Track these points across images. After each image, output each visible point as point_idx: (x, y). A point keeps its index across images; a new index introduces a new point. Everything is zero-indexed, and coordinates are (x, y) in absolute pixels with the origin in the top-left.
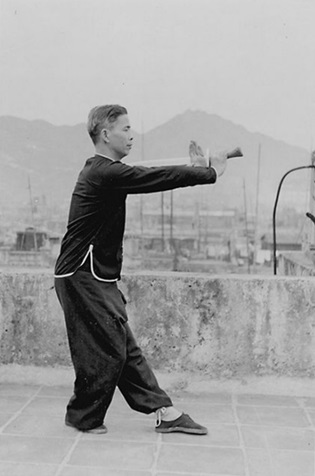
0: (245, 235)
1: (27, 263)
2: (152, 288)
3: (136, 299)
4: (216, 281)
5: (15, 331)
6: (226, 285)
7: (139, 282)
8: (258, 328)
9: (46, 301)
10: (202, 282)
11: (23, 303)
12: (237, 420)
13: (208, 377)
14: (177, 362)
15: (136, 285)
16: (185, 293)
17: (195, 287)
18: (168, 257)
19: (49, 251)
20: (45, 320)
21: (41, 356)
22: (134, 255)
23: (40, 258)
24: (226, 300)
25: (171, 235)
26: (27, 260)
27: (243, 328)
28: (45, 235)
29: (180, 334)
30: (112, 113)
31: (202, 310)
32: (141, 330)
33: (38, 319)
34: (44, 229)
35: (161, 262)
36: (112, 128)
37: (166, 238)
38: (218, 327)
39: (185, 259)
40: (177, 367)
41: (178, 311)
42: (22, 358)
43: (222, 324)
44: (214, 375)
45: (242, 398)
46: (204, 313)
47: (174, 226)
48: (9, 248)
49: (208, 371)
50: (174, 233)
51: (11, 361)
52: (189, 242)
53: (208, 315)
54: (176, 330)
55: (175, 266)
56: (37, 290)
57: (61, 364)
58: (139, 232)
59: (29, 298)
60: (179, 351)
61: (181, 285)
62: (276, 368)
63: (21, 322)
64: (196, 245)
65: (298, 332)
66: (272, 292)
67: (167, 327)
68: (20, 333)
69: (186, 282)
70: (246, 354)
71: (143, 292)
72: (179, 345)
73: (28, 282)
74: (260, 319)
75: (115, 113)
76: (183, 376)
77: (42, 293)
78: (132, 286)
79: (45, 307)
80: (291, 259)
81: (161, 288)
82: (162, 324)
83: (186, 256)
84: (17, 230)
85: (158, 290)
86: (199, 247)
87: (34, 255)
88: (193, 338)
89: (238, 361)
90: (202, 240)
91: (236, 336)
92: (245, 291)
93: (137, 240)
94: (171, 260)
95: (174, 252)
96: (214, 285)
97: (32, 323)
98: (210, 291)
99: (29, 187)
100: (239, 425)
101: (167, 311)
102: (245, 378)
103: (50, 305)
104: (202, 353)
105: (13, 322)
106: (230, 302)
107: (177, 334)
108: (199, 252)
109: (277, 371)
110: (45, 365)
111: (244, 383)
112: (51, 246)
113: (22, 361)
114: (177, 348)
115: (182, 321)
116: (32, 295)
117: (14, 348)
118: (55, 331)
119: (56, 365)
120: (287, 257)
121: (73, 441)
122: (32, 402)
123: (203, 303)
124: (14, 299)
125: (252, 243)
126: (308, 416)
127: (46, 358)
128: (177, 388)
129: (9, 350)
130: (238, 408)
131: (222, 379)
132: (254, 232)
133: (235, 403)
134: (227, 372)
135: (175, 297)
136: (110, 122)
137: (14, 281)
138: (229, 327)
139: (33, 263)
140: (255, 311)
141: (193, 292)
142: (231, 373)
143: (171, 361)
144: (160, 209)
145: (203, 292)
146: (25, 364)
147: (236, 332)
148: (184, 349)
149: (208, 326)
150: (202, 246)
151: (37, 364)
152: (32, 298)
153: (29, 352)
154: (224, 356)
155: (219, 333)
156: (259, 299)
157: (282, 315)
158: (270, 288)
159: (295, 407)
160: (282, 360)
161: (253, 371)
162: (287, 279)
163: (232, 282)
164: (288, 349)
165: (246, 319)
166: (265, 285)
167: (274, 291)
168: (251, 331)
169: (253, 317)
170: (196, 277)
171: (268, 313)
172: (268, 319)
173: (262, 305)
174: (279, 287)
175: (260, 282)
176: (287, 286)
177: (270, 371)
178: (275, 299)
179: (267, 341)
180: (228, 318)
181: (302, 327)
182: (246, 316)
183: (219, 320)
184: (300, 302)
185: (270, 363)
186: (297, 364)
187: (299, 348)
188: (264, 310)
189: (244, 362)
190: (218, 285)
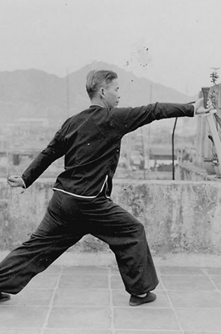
4: (144, 186)
6: (151, 188)
8: (174, 219)
9: (18, 202)
10: (134, 186)
11: (0, 204)
12: (163, 286)
16: (122, 195)
17: (129, 190)
20: (17, 217)
21: (14, 244)
24: (151, 199)
27: (164, 219)
30: (109, 76)
31: (134, 207)
33: (12, 216)
36: (108, 88)
38: (146, 219)
43: (148, 217)
45: (163, 270)
46: (136, 209)
53: (138, 211)
56: (11, 194)
59: (4, 200)
61: (119, 189)
62: (186, 247)
65: (202, 221)
69: (123, 186)
70: (166, 238)
74: (175, 213)
77: (14, 197)
79: (17, 207)
89: (159, 243)
91: (158, 225)
92: (165, 193)
96: (143, 190)
97: (7, 219)
98: (139, 193)
102: (165, 255)
103: (21, 205)
106: (154, 201)
109: (187, 249)
111: (164, 259)
116: (7, 198)
118: (25, 225)
121: (48, 308)
123: (134, 202)
126: (212, 281)
130: (162, 277)
135: (115, 197)
136: (107, 83)
138: (153, 219)
140: (171, 206)
141: (127, 194)
142: (155, 252)
145: (134, 194)
146: (2, 250)
147: (159, 222)
149: (139, 218)
152: (7, 201)
153: (5, 241)
154: (150, 240)
155: (146, 223)
156: (174, 198)
157: (191, 209)
158: (183, 190)
159: (201, 275)
160: (191, 241)
161: (171, 250)
162: (195, 183)
163: (155, 186)
164: (195, 234)
165: (165, 213)
166: (179, 188)
167: (185, 192)
168: (169, 221)
169: (171, 211)
170: (130, 183)
171: (181, 208)
172: (181, 212)
173: (177, 202)
174: (189, 189)
175: (175, 186)
176: (195, 188)
177: (183, 250)
178: (186, 198)
179: (180, 228)
180: (153, 212)
181: (204, 218)
182: (166, 210)
183: (146, 214)
184: (203, 199)
185: (182, 243)
186: (201, 244)
187: (203, 232)
188: (178, 206)
189: (164, 244)
190: (145, 188)
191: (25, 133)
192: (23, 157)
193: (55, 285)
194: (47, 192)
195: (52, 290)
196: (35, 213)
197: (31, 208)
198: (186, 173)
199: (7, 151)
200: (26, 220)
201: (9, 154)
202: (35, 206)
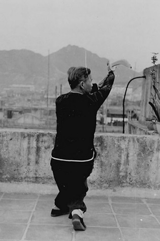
4: (101, 137)
6: (106, 139)
8: (122, 162)
9: (7, 146)
12: (113, 211)
13: (96, 188)
20: (7, 157)
21: (4, 177)
24: (106, 147)
27: (115, 162)
33: (3, 156)
38: (101, 162)
43: (103, 160)
44: (99, 187)
45: (113, 199)
49: (96, 184)
56: (2, 140)
57: (15, 181)
62: (131, 183)
65: (143, 164)
66: (130, 143)
70: (116, 176)
74: (123, 157)
77: (5, 142)
79: (7, 150)
89: (111, 180)
91: (110, 166)
92: (116, 142)
96: (100, 139)
98: (97, 142)
100: (115, 214)
102: (115, 188)
103: (10, 149)
106: (108, 148)
109: (131, 184)
110: (6, 181)
111: (114, 191)
118: (12, 163)
119: (12, 181)
121: (26, 225)
126: (149, 208)
127: (7, 178)
130: (112, 204)
131: (103, 189)
134: (105, 185)
138: (107, 162)
140: (121, 153)
142: (108, 185)
147: (111, 164)
151: (1, 181)
154: (104, 177)
155: (102, 164)
156: (123, 146)
157: (135, 155)
158: (129, 141)
159: (142, 204)
160: (134, 179)
161: (119, 184)
162: (138, 136)
163: (109, 138)
164: (138, 173)
165: (116, 157)
166: (127, 140)
167: (131, 143)
168: (119, 164)
169: (120, 156)
171: (128, 154)
172: (128, 157)
173: (125, 150)
174: (134, 141)
175: (124, 138)
176: (138, 140)
177: (128, 185)
178: (131, 147)
179: (127, 169)
180: (107, 156)
181: (145, 162)
182: (116, 156)
183: (102, 158)
184: (144, 148)
185: (128, 180)
186: (142, 181)
187: (143, 172)
188: (125, 153)
189: (114, 180)
190: (102, 139)
191: (17, 96)
192: (15, 113)
193: (33, 208)
194: (29, 139)
195: (31, 212)
196: (20, 154)
197: (17, 151)
198: (132, 128)
199: (3, 108)
200: (13, 159)
201: (5, 110)
202: (20, 150)
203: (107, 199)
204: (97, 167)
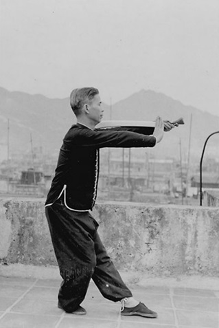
0: (180, 177)
1: (28, 193)
2: (115, 213)
3: (104, 221)
4: (160, 209)
5: (20, 241)
6: (167, 212)
7: (107, 209)
8: (189, 242)
10: (150, 209)
11: (26, 221)
12: (173, 306)
13: (154, 275)
14: (133, 264)
15: (104, 211)
16: (139, 217)
17: (146, 213)
18: (126, 190)
19: (44, 185)
20: (41, 234)
21: (38, 259)
22: (103, 189)
23: (37, 189)
24: (167, 222)
25: (129, 175)
26: (29, 191)
27: (179, 242)
28: (42, 174)
29: (135, 245)
30: (91, 92)
31: (150, 229)
32: (108, 242)
33: (36, 233)
34: (41, 170)
35: (122, 194)
36: (90, 104)
37: (125, 177)
38: (161, 241)
39: (138, 192)
40: (132, 268)
41: (134, 229)
42: (24, 260)
43: (164, 240)
44: (158, 274)
45: (176, 290)
46: (152, 231)
47: (131, 169)
48: (16, 182)
49: (154, 271)
50: (131, 174)
51: (17, 262)
52: (141, 181)
53: (154, 233)
54: (132, 243)
55: (131, 197)
56: (36, 213)
57: (51, 264)
58: (107, 173)
59: (30, 218)
60: (134, 257)
61: (136, 211)
62: (201, 270)
63: (25, 235)
64: (146, 183)
65: (216, 246)
66: (199, 217)
67: (126, 240)
68: (23, 242)
69: (140, 209)
70: (180, 260)
71: (110, 216)
72: (134, 253)
73: (30, 207)
74: (190, 236)
75: (92, 93)
76: (136, 274)
77: (39, 215)
78: (102, 212)
79: (41, 225)
80: (212, 195)
81: (122, 213)
82: (122, 239)
83: (138, 190)
84: (22, 170)
85: (120, 215)
86: (148, 184)
87: (34, 187)
88: (144, 248)
89: (174, 265)
90: (151, 179)
91: (173, 248)
92: (181, 217)
93: (105, 179)
94: (129, 193)
95: (131, 187)
96: (159, 212)
97: (32, 236)
98: (156, 216)
99: (31, 141)
100: (174, 309)
101: (126, 229)
102: (179, 277)
103: (45, 223)
104: (150, 259)
105: (19, 235)
106: (170, 224)
107: (133, 246)
108: (148, 187)
109: (201, 272)
110: (40, 265)
111: (178, 280)
112: (45, 181)
113: (24, 262)
114: (132, 255)
115: (136, 237)
116: (32, 216)
117: (19, 253)
118: (48, 242)
119: (48, 265)
120: (209, 193)
121: (59, 318)
122: (31, 290)
123: (151, 224)
124: (20, 219)
125: (185, 182)
127: (41, 260)
128: (131, 283)
129: (15, 254)
130: (174, 297)
131: (164, 277)
132: (186, 175)
133: (172, 294)
134: (166, 272)
135: (132, 220)
136: (90, 99)
137: (20, 206)
138: (168, 242)
139: (32, 193)
140: (187, 230)
141: (144, 217)
142: (169, 273)
143: (128, 264)
144: (122, 158)
145: (151, 217)
146: (26, 264)
147: (174, 245)
148: (138, 256)
149: (155, 240)
150: (150, 184)
151: (35, 264)
152: (32, 219)
153: (29, 255)
154: (165, 261)
155: (162, 245)
156: (190, 222)
157: (206, 233)
158: (198, 215)
160: (205, 265)
161: (185, 272)
162: (210, 209)
163: (171, 210)
164: (209, 257)
165: (181, 236)
166: (195, 213)
167: (201, 217)
168: (184, 244)
169: (186, 235)
170: (147, 207)
171: (196, 232)
172: (196, 235)
173: (192, 226)
174: (204, 214)
175: (191, 211)
176: (210, 213)
177: (196, 273)
178: (201, 223)
179: (195, 251)
180: (168, 235)
182: (181, 234)
183: (162, 237)
185: (196, 266)
186: (215, 268)
187: (217, 256)
188: (193, 230)
189: (178, 266)
190: (162, 212)
203: (169, 290)
204: (155, 248)
